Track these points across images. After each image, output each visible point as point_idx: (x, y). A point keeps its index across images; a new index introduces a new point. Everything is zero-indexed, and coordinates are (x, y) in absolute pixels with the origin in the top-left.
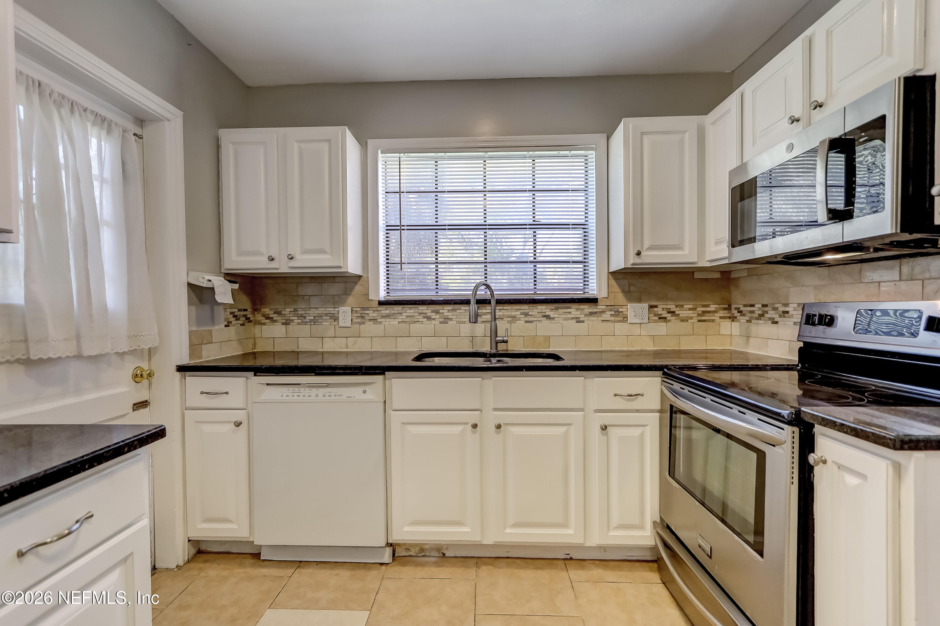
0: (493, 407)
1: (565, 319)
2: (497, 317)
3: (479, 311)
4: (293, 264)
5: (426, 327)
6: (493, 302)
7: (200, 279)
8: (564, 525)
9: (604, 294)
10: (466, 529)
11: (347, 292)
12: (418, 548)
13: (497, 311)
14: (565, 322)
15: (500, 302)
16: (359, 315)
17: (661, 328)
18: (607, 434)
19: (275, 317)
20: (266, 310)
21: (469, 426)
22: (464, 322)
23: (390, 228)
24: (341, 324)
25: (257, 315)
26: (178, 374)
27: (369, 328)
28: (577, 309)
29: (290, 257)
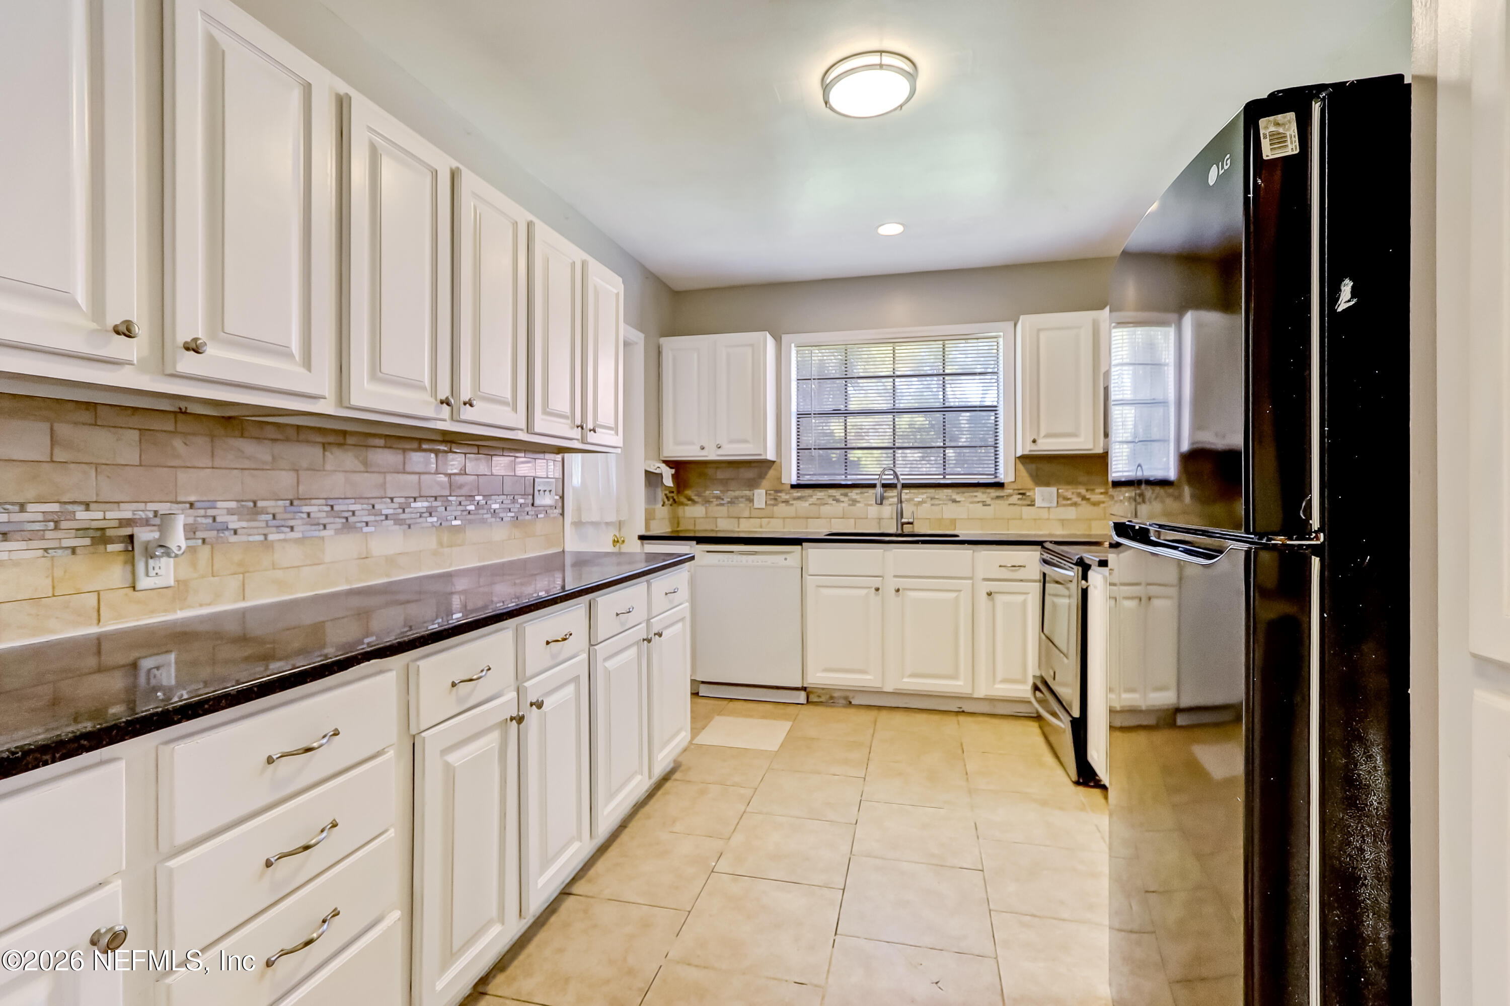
0: (893, 575)
1: (972, 503)
2: (903, 500)
3: (885, 494)
4: (720, 452)
5: (836, 509)
6: (899, 486)
7: (652, 467)
8: (955, 677)
9: (1011, 478)
10: (869, 677)
11: (762, 476)
12: (828, 696)
13: (903, 494)
14: (971, 505)
15: (905, 486)
16: (773, 497)
17: (1070, 513)
18: (993, 600)
19: (695, 498)
20: (689, 492)
21: (873, 590)
22: (871, 505)
23: (800, 415)
24: (756, 505)
25: (680, 497)
26: (639, 542)
27: (781, 509)
28: (983, 493)
29: (719, 446)
